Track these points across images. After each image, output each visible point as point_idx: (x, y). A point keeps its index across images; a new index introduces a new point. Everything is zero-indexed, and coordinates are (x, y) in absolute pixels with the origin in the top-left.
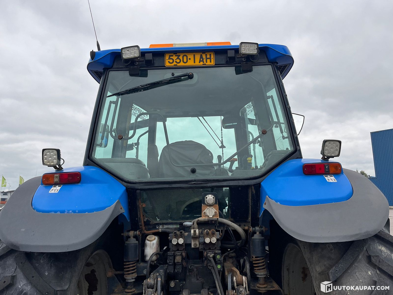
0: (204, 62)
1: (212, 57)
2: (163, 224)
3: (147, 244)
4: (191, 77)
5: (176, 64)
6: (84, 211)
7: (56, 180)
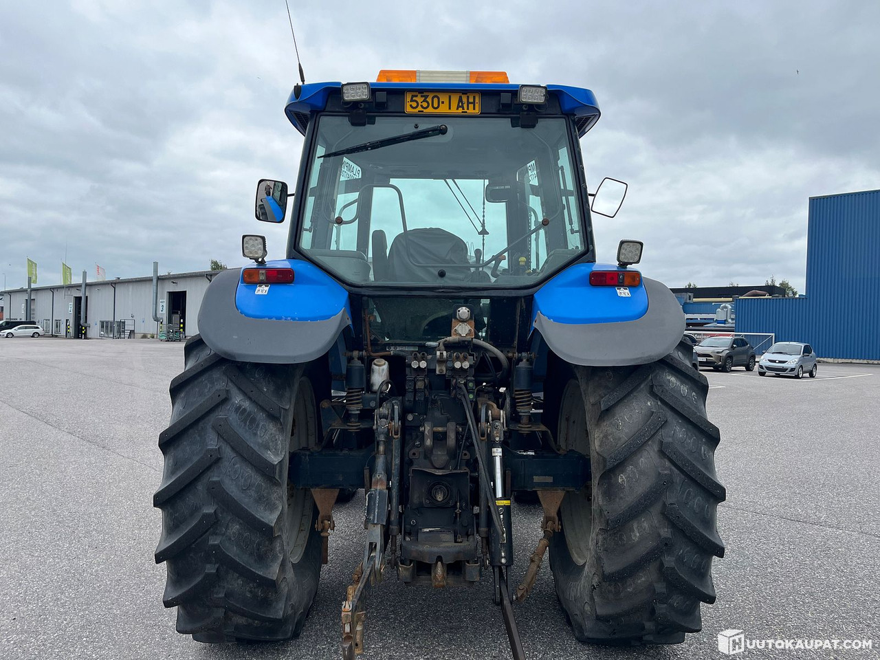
0: (463, 109)
1: (477, 100)
2: (396, 345)
3: (375, 370)
4: (443, 131)
5: (422, 110)
6: (306, 319)
7: (262, 277)
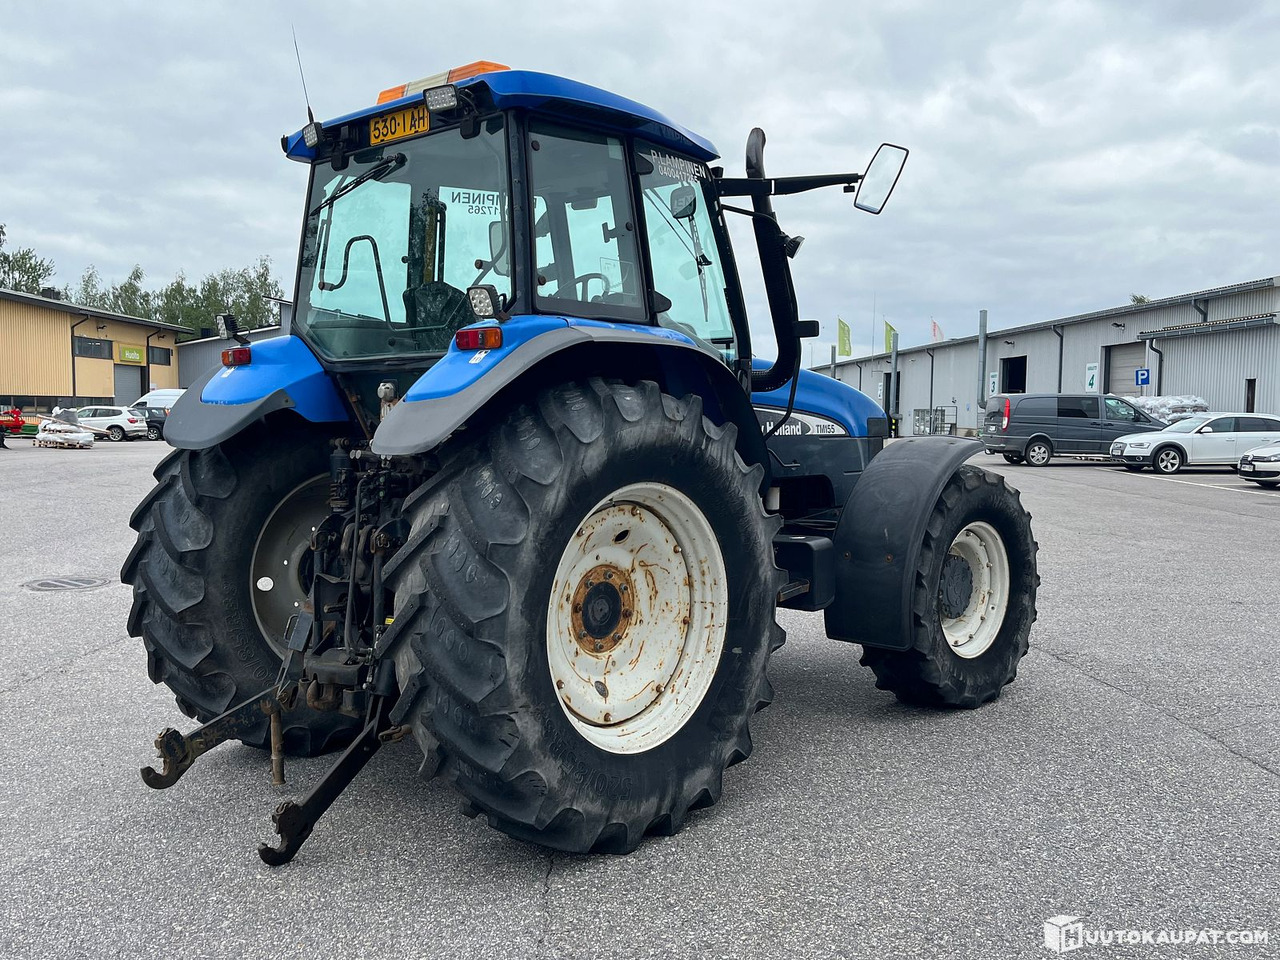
0: (415, 128)
1: (426, 113)
4: (398, 161)
5: (383, 138)
7: (231, 359)
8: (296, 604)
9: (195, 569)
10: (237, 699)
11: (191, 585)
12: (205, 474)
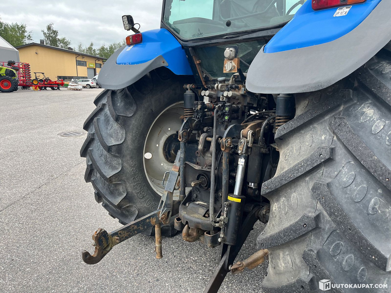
7: (131, 41)
8: (162, 164)
9: (117, 155)
10: (138, 216)
11: (114, 163)
12: (120, 104)
